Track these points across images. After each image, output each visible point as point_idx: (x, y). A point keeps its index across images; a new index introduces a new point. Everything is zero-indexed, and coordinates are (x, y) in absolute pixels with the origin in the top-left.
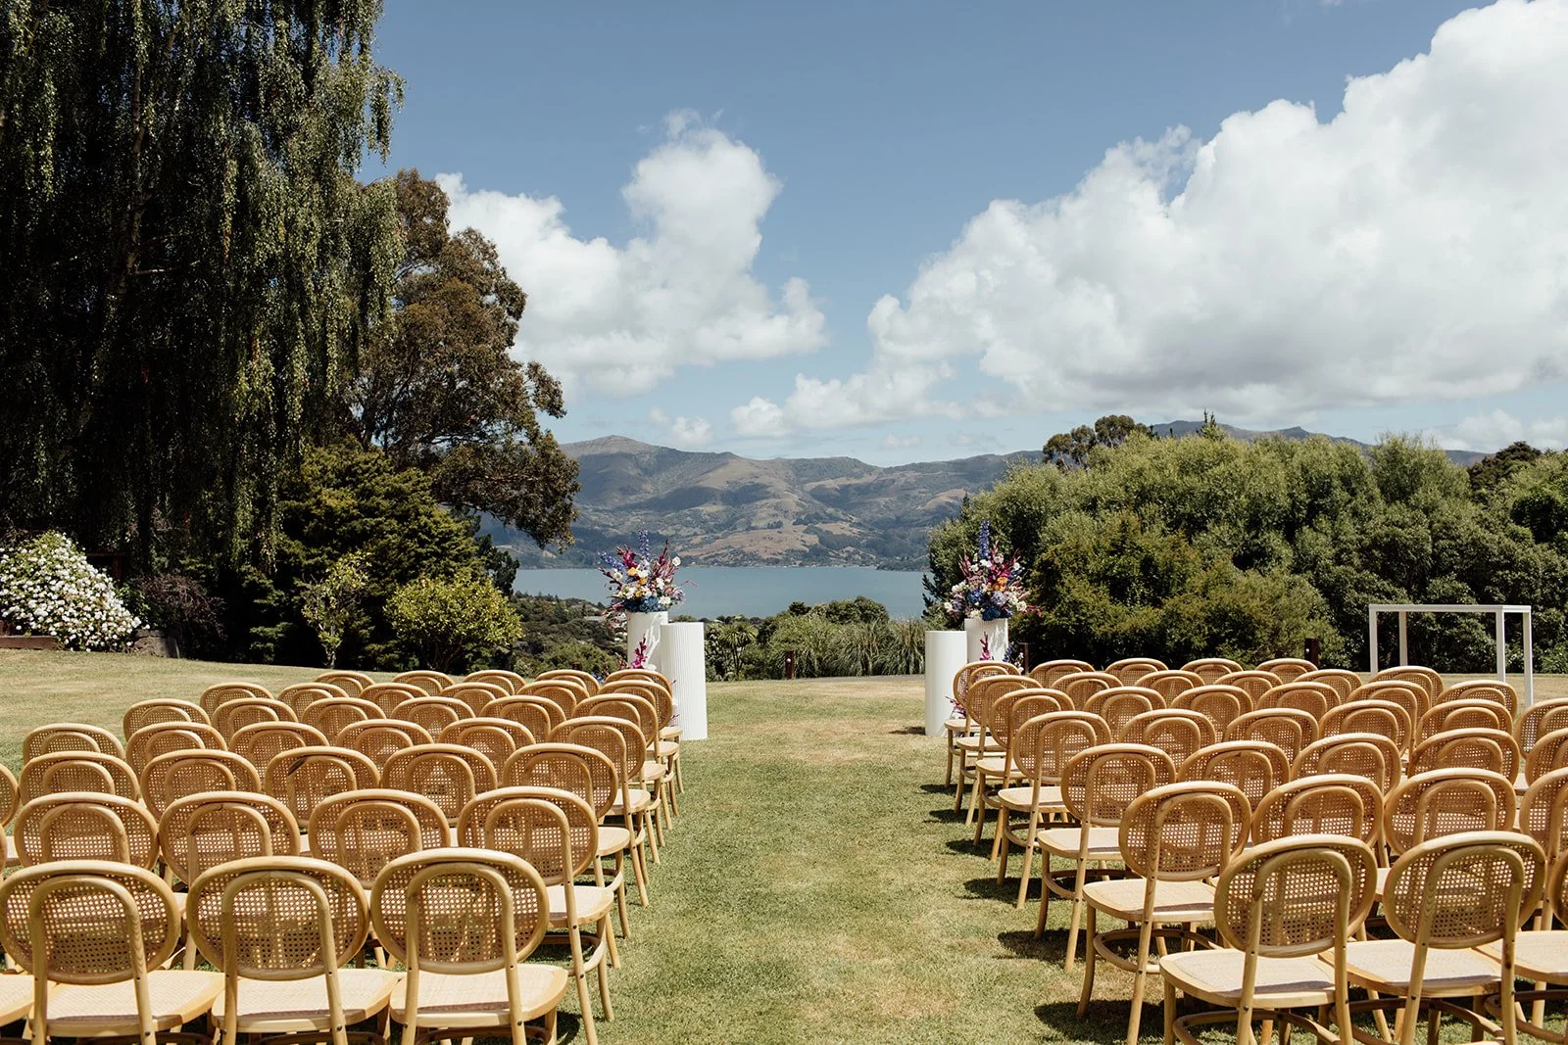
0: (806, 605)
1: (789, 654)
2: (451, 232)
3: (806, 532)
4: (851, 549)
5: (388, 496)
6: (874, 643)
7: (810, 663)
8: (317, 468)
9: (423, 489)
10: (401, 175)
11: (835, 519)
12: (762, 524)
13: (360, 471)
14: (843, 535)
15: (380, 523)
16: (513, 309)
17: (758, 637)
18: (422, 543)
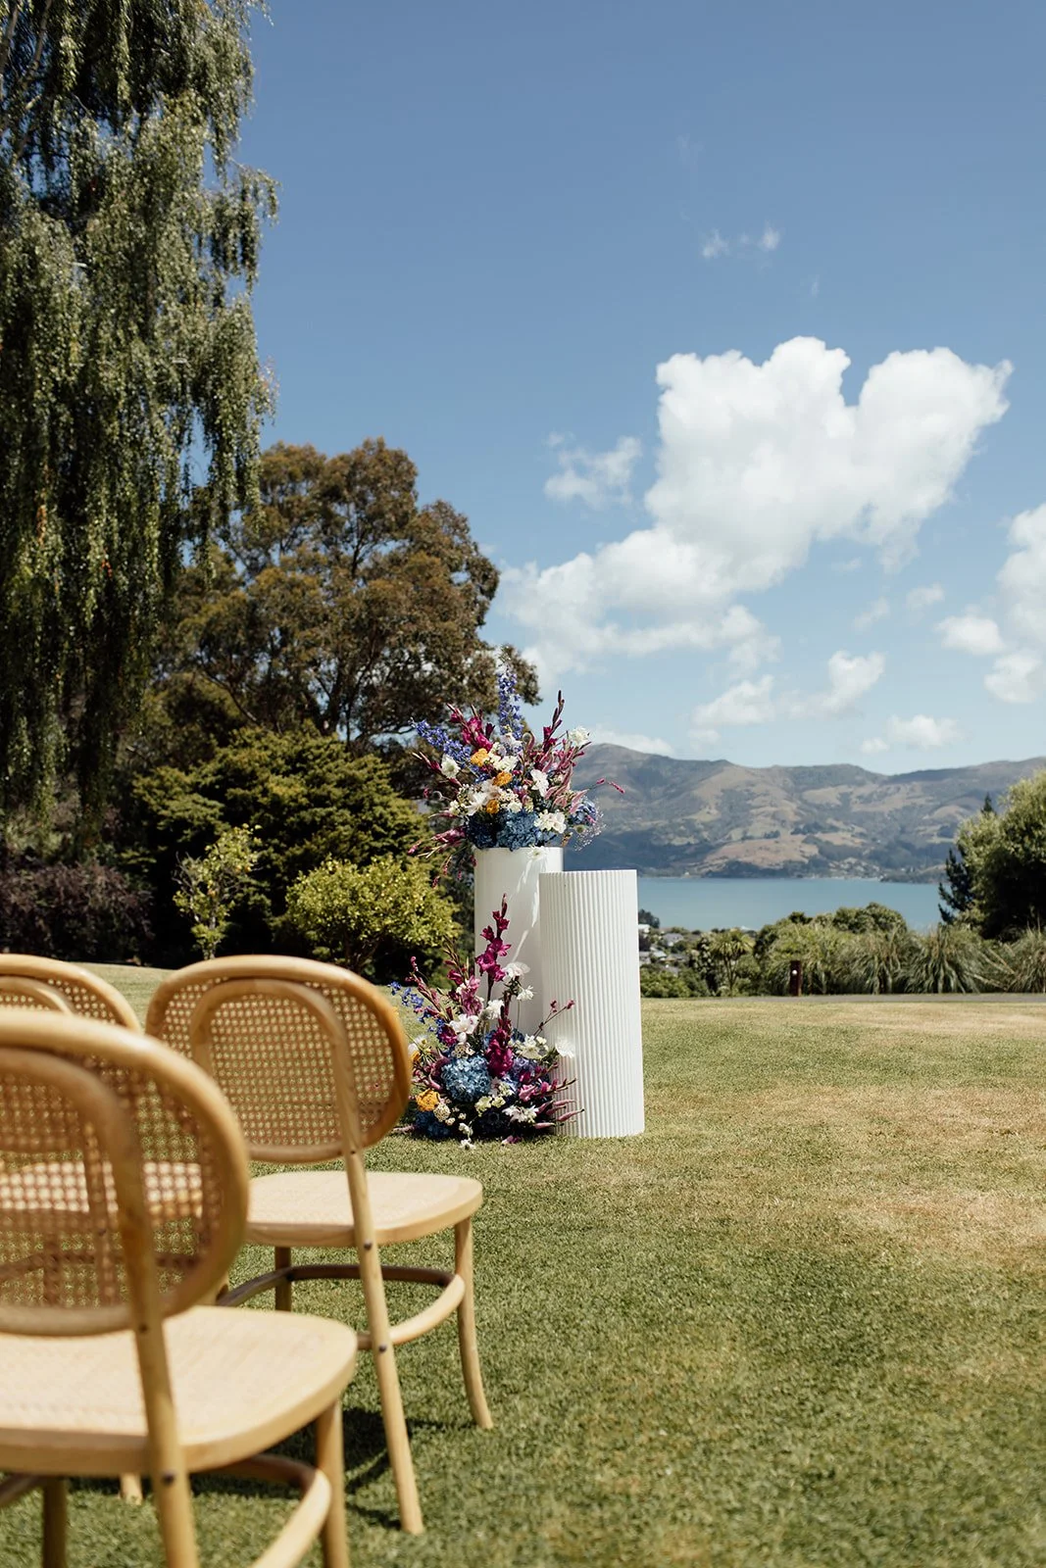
0: (807, 916)
1: (795, 965)
2: (419, 505)
3: (805, 842)
4: (853, 860)
5: (340, 784)
6: (894, 955)
7: (816, 978)
8: (265, 754)
9: (380, 777)
10: (367, 444)
11: (834, 829)
12: (759, 834)
13: (311, 757)
14: (845, 846)
15: (330, 814)
16: (486, 587)
17: (755, 948)
18: (377, 836)
